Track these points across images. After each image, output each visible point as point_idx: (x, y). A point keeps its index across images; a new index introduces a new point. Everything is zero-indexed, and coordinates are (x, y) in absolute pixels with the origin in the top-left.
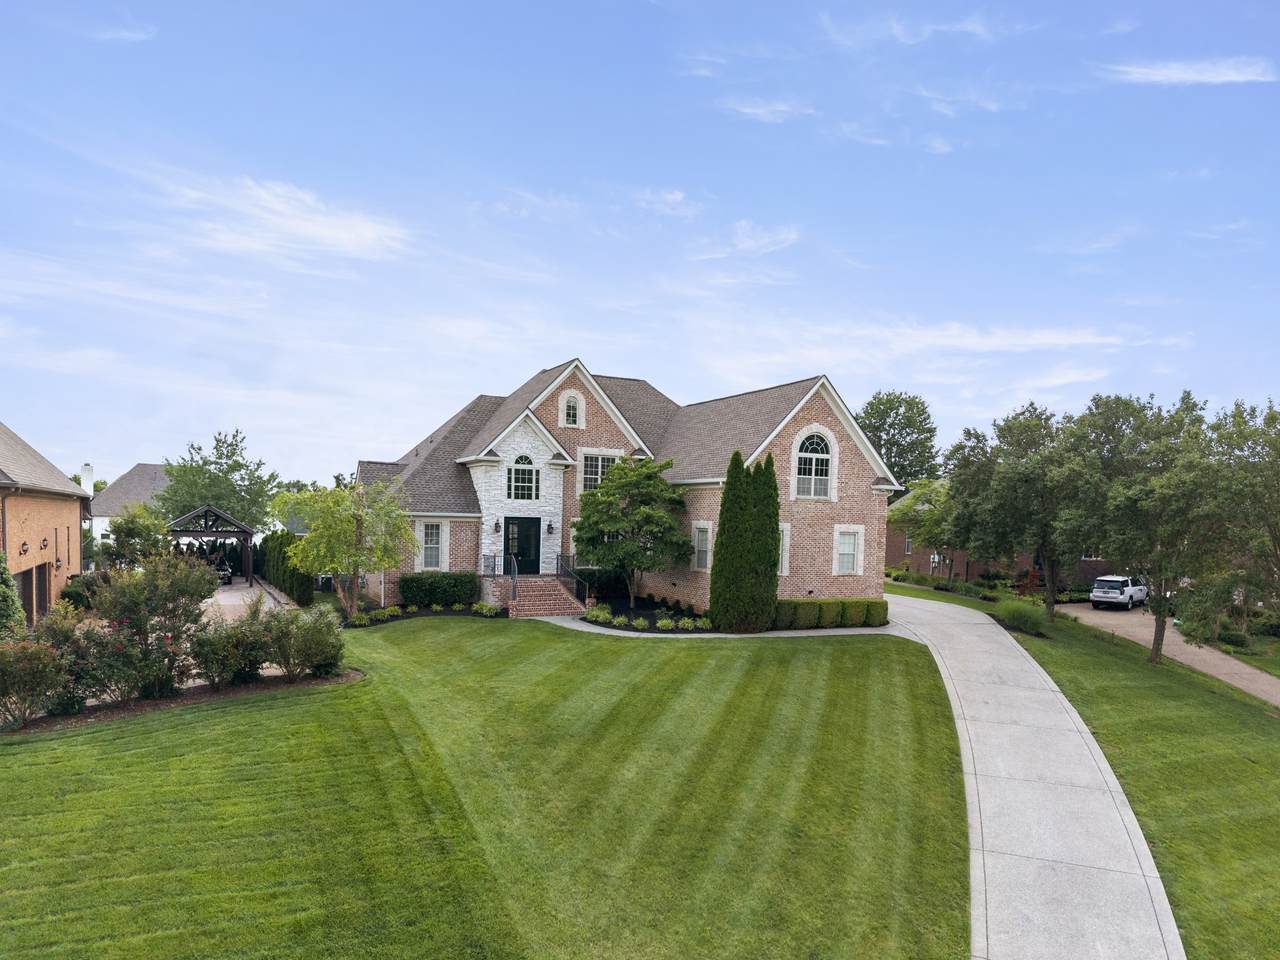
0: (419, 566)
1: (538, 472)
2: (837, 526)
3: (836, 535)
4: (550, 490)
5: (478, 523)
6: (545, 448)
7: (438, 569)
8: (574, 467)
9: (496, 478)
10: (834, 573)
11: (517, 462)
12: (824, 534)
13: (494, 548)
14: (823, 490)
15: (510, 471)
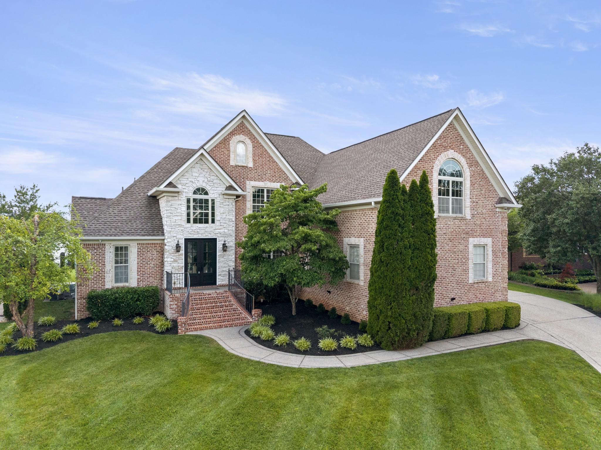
0: (110, 283)
1: (213, 201)
2: (471, 240)
3: (471, 247)
4: (224, 216)
5: (162, 245)
6: (219, 181)
7: (127, 284)
8: (244, 197)
9: (176, 206)
10: (471, 281)
11: (195, 193)
12: (461, 247)
13: (175, 265)
14: (458, 209)
15: (188, 201)
